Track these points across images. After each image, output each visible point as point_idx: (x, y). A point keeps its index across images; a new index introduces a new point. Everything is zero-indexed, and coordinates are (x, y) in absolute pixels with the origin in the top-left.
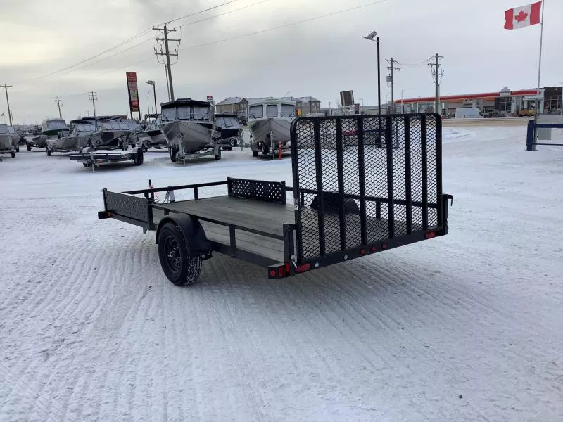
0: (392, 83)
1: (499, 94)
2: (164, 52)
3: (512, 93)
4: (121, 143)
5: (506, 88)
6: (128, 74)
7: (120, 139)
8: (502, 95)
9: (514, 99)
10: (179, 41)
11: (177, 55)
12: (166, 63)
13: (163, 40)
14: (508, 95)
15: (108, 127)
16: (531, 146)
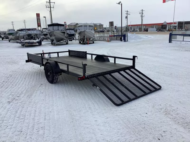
0: (127, 19)
1: (163, 24)
2: (49, 7)
3: (167, 23)
4: (34, 38)
5: (165, 22)
6: (37, 14)
7: (34, 36)
8: (164, 24)
9: (168, 25)
10: (54, 3)
11: (54, 8)
12: (50, 10)
13: (49, 2)
14: (166, 24)
15: (30, 32)
16: (170, 41)
